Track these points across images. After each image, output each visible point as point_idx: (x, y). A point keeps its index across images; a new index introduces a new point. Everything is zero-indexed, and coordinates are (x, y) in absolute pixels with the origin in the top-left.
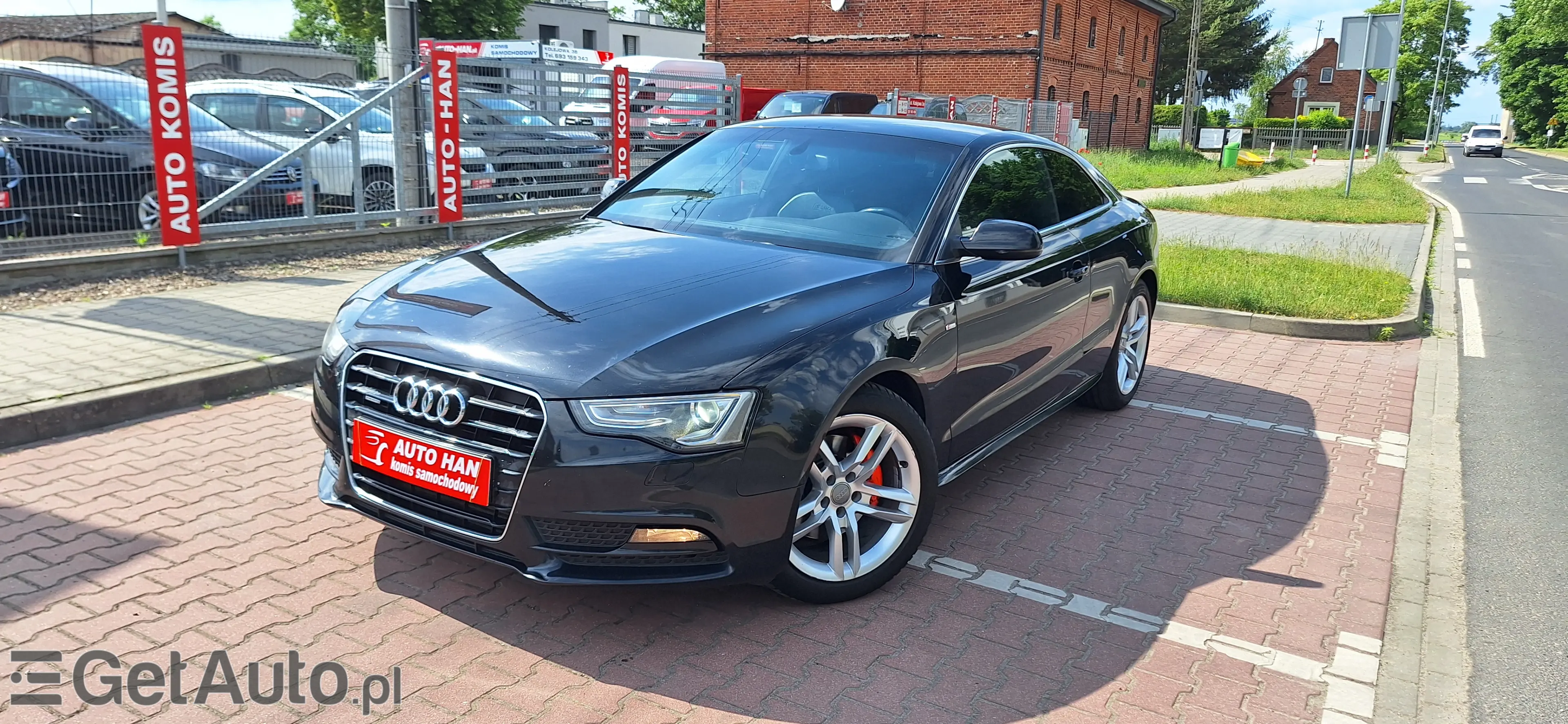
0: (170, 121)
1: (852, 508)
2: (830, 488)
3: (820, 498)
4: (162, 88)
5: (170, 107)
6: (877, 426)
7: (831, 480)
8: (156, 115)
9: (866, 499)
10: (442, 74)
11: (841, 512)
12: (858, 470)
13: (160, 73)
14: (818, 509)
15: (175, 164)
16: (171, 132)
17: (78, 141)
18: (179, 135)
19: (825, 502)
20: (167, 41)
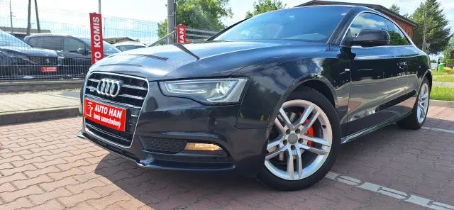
0: (97, 42)
1: (298, 146)
2: (288, 136)
3: (283, 139)
4: (95, 32)
5: (97, 38)
6: (311, 106)
7: (288, 132)
8: (93, 40)
9: (305, 142)
10: (181, 32)
11: (293, 148)
12: (301, 128)
13: (95, 28)
14: (281, 145)
15: (98, 55)
16: (97, 45)
17: (80, 55)
18: (99, 46)
19: (285, 142)
20: (97, 18)
